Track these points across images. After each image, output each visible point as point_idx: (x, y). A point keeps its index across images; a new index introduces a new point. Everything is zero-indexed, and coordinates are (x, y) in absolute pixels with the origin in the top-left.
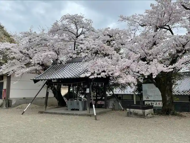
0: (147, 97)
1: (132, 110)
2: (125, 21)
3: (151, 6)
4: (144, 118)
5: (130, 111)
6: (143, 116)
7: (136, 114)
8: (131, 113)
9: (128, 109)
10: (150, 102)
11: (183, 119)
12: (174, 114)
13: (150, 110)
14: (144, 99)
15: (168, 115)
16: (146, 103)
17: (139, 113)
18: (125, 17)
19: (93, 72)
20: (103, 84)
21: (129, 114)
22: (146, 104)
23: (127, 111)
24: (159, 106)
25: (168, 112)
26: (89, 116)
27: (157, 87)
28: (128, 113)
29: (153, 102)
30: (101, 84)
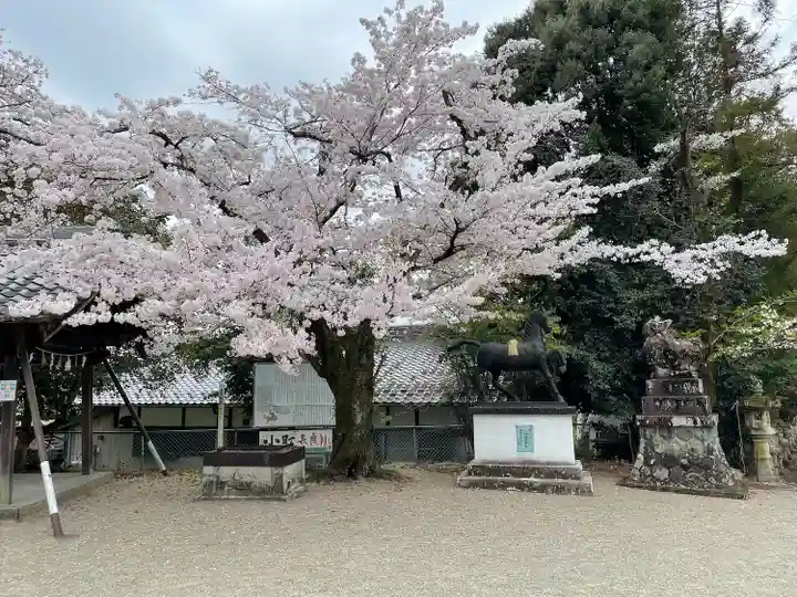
0: (267, 414)
1: (226, 472)
2: (221, 103)
3: (354, 60)
4: (279, 500)
5: (218, 477)
6: (275, 492)
7: (244, 489)
8: (221, 484)
9: (209, 470)
10: (278, 435)
11: (408, 490)
12: (373, 474)
13: (295, 465)
14: (259, 420)
15: (355, 478)
16: (263, 436)
17: (256, 482)
18: (224, 84)
19: (87, 294)
20: (84, 358)
21: (213, 490)
22: (266, 442)
23: (204, 475)
24: (314, 446)
25: (354, 466)
26: (12, 521)
27: (322, 374)
28: (208, 485)
29: (289, 433)
30: (73, 360)
